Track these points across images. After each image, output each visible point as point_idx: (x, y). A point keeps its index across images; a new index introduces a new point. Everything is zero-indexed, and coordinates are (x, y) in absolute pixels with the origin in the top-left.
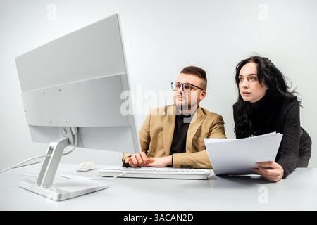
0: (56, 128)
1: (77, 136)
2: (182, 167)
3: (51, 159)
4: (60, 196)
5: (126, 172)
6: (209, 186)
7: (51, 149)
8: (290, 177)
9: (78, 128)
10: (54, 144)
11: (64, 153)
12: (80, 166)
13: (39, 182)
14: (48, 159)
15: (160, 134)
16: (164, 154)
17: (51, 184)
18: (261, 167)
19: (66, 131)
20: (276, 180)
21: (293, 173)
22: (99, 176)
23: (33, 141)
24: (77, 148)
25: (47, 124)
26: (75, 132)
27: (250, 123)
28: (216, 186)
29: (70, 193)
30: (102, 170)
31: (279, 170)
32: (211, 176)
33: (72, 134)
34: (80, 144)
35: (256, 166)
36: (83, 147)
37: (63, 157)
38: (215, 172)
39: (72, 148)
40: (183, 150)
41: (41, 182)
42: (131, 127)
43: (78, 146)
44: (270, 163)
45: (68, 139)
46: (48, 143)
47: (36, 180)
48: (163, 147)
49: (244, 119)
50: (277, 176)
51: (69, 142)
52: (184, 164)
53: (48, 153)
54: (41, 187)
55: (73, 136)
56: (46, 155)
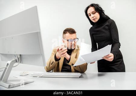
0: (11, 55)
1: (20, 59)
3: (7, 69)
4: (10, 86)
5: (43, 75)
7: (8, 64)
9: (20, 55)
10: (9, 62)
11: (13, 66)
14: (6, 68)
17: (7, 80)
19: (15, 56)
23: (2, 60)
24: (20, 64)
25: (7, 53)
26: (19, 57)
29: (14, 85)
33: (18, 57)
36: (22, 63)
37: (13, 68)
41: (2, 80)
45: (16, 60)
46: (7, 61)
51: (17, 62)
53: (6, 66)
54: (2, 82)
55: (18, 58)
56: (5, 67)
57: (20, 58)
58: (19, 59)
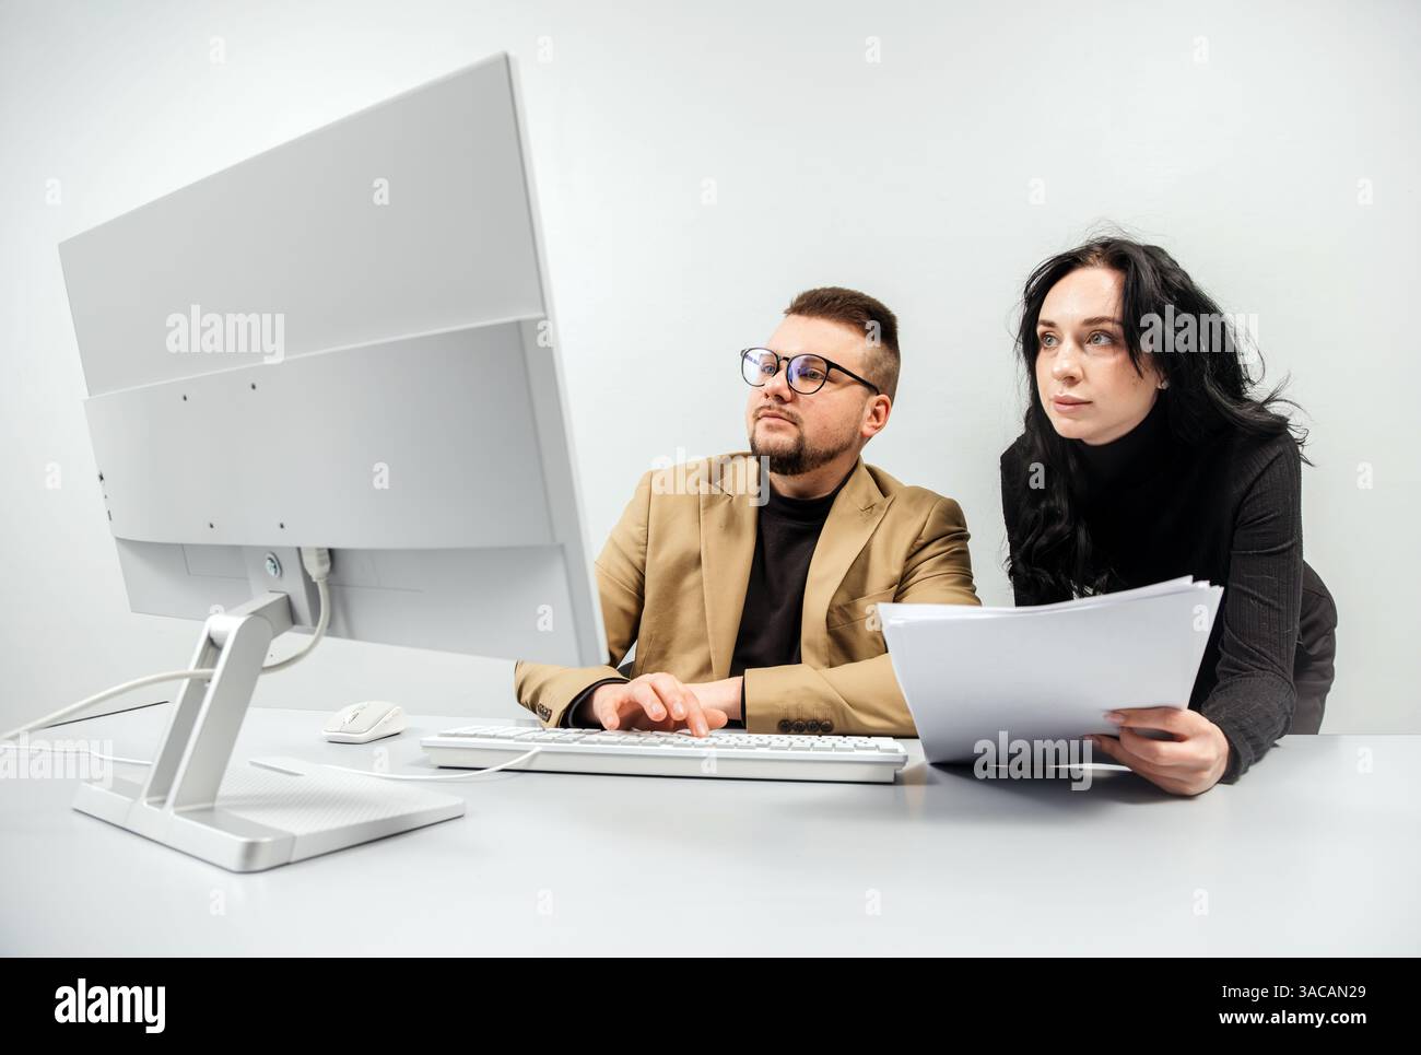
0: (236, 550)
1: (329, 591)
2: (787, 726)
3: (212, 687)
4: (251, 850)
5: (538, 748)
6: (901, 812)
7: (213, 644)
8: (1255, 775)
9: (331, 552)
10: (227, 624)
11: (268, 662)
12: (340, 721)
13: (160, 789)
14: (198, 686)
15: (690, 580)
16: (705, 671)
17: (213, 797)
18: (1131, 730)
19: (278, 566)
20: (1192, 790)
21: (1271, 757)
22: (424, 763)
23: (136, 608)
24: (329, 643)
25: (198, 536)
26: (317, 570)
27: (1082, 535)
28: (933, 812)
29: (293, 840)
30: (434, 739)
31: (1206, 743)
32: (909, 766)
33: (307, 577)
34: (340, 621)
35: (1108, 726)
36: (351, 635)
37: (263, 680)
38: (928, 750)
39: (309, 639)
40: (787, 652)
41: (166, 792)
42: (562, 548)
43: (331, 630)
44: (1167, 711)
45: (288, 601)
46: (203, 617)
47: (145, 778)
48: (700, 639)
49: (1051, 516)
50: (1199, 768)
51: (291, 616)
52: (793, 716)
53: (202, 663)
54: (169, 809)
55: (311, 587)
56: (191, 668)
57: (329, 585)
58: (323, 591)
